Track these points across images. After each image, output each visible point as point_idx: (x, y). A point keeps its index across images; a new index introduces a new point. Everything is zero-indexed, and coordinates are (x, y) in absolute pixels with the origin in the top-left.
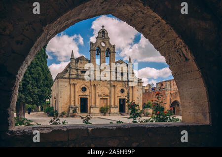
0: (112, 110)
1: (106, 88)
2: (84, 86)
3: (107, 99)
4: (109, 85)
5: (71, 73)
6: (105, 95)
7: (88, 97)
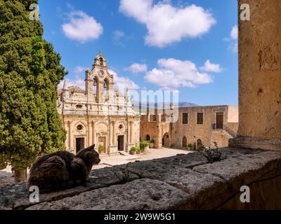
0: (112, 150)
1: (104, 125)
2: (80, 123)
3: (105, 137)
4: (107, 122)
5: (65, 108)
6: (103, 133)
7: (85, 137)
